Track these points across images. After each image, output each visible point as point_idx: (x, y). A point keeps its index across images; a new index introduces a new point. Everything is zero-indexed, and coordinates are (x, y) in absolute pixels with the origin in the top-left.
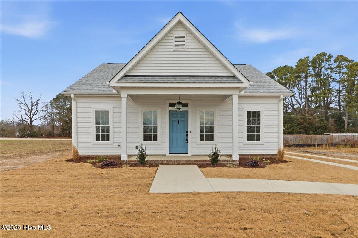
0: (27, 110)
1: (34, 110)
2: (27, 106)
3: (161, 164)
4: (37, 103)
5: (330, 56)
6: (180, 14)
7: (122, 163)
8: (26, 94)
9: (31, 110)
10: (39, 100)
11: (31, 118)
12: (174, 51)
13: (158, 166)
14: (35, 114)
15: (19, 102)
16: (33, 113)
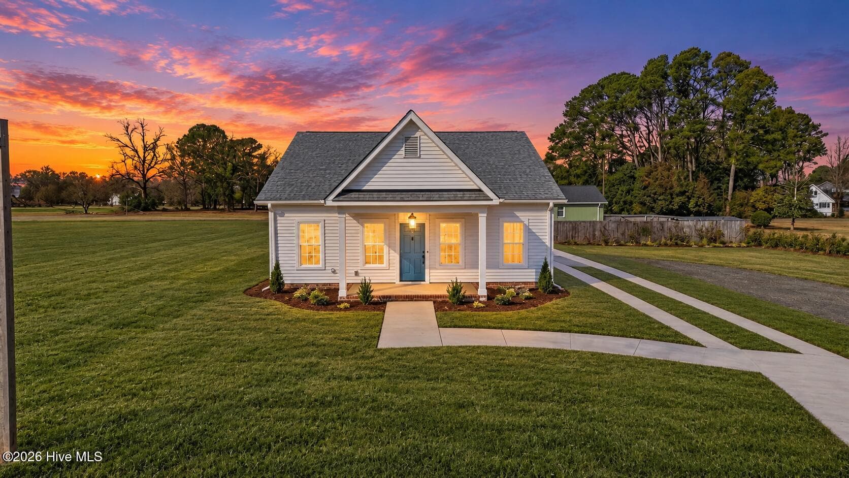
0: (136, 158)
1: (149, 159)
2: (136, 152)
3: (389, 301)
4: (155, 146)
5: (708, 56)
6: (412, 113)
7: (339, 301)
8: (133, 127)
9: (145, 158)
10: (159, 139)
11: (144, 175)
12: (404, 158)
13: (385, 303)
14: (152, 167)
15: (121, 144)
16: (147, 165)
